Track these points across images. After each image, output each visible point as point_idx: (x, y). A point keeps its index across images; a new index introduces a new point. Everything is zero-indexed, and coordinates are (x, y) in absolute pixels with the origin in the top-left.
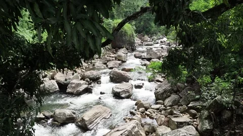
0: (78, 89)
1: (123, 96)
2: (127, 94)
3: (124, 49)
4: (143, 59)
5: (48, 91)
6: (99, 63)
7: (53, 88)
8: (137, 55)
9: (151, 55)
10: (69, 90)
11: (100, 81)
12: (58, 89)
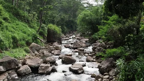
0: (48, 70)
1: (80, 72)
2: (82, 71)
3: (57, 42)
4: (70, 48)
5: (25, 73)
6: (47, 52)
7: (28, 70)
8: (67, 46)
9: (77, 46)
10: (40, 71)
11: (57, 64)
12: (31, 72)
